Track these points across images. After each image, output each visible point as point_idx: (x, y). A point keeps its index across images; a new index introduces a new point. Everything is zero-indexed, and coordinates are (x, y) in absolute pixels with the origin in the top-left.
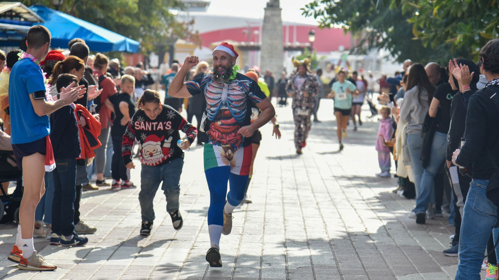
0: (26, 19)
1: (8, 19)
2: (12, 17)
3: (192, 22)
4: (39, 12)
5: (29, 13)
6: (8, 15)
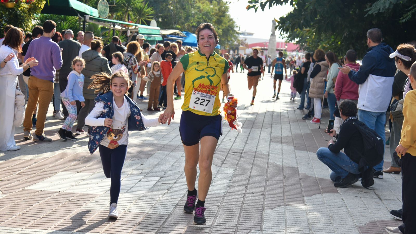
0: (181, 36)
1: (174, 35)
2: (175, 35)
3: (246, 40)
4: (186, 34)
5: (182, 34)
6: (174, 34)
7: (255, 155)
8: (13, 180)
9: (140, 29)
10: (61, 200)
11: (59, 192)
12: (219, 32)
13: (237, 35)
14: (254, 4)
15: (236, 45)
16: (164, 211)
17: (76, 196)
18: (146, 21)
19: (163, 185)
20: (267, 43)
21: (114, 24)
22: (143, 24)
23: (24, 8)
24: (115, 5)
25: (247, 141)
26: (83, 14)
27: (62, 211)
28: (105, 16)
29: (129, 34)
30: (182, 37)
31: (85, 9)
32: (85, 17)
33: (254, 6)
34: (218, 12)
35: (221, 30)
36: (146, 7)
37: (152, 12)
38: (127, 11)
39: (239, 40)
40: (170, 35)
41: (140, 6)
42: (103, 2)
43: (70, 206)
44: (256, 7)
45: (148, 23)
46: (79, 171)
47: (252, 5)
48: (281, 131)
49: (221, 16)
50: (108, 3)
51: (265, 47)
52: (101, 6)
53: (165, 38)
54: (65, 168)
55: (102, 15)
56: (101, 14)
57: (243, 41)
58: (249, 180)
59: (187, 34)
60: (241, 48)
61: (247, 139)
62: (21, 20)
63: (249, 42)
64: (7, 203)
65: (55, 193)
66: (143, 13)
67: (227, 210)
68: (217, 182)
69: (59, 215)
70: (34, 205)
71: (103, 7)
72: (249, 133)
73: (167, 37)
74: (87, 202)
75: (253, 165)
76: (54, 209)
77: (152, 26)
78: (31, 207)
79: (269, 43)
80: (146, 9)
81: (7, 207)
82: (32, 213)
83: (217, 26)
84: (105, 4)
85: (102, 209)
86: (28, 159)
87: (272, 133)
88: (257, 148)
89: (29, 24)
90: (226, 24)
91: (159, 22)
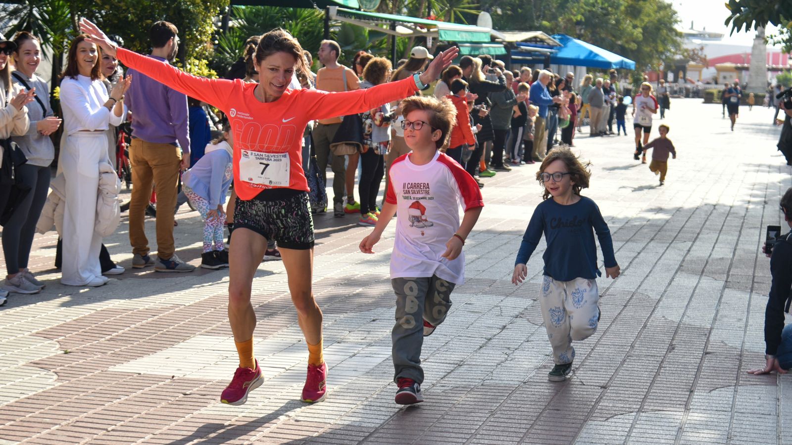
0: (548, 44)
1: (533, 44)
2: (536, 41)
3: (702, 49)
4: (561, 40)
5: (549, 39)
6: (534, 41)
7: (629, 301)
8: (92, 353)
9: (442, 33)
10: (167, 394)
11: (173, 377)
12: (635, 34)
13: (678, 39)
15: (680, 61)
16: (370, 420)
17: (203, 386)
18: (465, 15)
20: (748, 55)
21: (393, 24)
22: (458, 21)
26: (324, 5)
27: (158, 417)
28: (372, 6)
29: (429, 44)
30: (551, 47)
32: (327, 11)
35: (640, 30)
39: (686, 50)
40: (524, 43)
43: (181, 407)
45: (473, 20)
48: (714, 247)
51: (744, 63)
53: (512, 50)
54: (210, 328)
55: (366, 6)
56: (364, 2)
57: (696, 52)
58: (589, 355)
59: (565, 41)
60: (693, 66)
61: (629, 266)
62: (187, 21)
63: (710, 54)
64: (55, 399)
65: (162, 378)
67: (506, 421)
68: (517, 360)
69: (147, 425)
70: (107, 404)
72: (639, 253)
73: (516, 48)
75: (613, 322)
76: (144, 412)
77: (481, 26)
78: (99, 409)
79: (752, 54)
81: (51, 407)
82: (95, 421)
83: (631, 21)
85: (241, 415)
86: (141, 308)
87: (691, 253)
88: (640, 286)
89: (208, 28)
90: (649, 15)
91: (498, 15)
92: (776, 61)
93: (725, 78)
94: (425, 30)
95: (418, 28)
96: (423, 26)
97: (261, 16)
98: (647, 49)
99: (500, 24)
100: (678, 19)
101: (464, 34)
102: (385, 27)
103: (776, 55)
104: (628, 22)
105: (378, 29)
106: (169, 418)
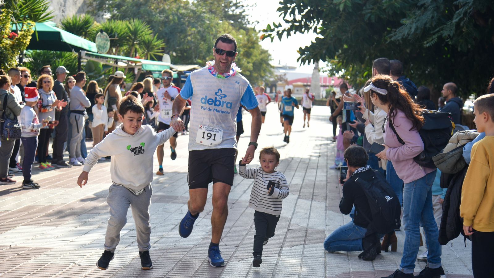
3: (285, 75)
9: (144, 66)
10: (9, 254)
11: (10, 246)
12: (249, 66)
13: (272, 69)
14: (269, 33)
15: (273, 81)
17: (27, 250)
18: (156, 56)
19: (130, 238)
21: (116, 61)
22: (152, 59)
23: (7, 44)
24: (116, 38)
25: (247, 189)
26: (78, 49)
27: (6, 265)
28: (105, 51)
29: (136, 72)
31: (82, 44)
32: (80, 54)
33: (270, 35)
34: (246, 42)
35: (251, 64)
36: (155, 40)
37: (163, 45)
38: (133, 45)
39: (277, 76)
40: (188, 72)
41: (148, 39)
42: (102, 36)
43: (17, 260)
44: (272, 36)
45: (160, 59)
46: (42, 225)
47: (267, 34)
48: (292, 179)
49: (250, 48)
50: (108, 37)
51: (308, 83)
52: (100, 40)
53: (182, 76)
54: (27, 222)
55: (101, 51)
56: (100, 49)
57: (282, 76)
58: (229, 232)
60: (280, 84)
62: (2, 58)
63: (289, 78)
65: (4, 247)
66: (151, 46)
71: (102, 41)
73: (184, 74)
74: (37, 256)
77: (165, 62)
79: (312, 78)
80: (156, 42)
83: (246, 60)
84: (105, 37)
85: (49, 263)
89: (14, 63)
90: (256, 56)
91: (173, 56)
92: (325, 82)
93: (298, 90)
94: (134, 64)
95: (130, 63)
96: (132, 62)
97: (42, 56)
98: (255, 75)
99: (174, 61)
100: (272, 58)
101: (156, 67)
102: (111, 62)
103: (325, 79)
104: (245, 60)
105: (108, 63)
106: (11, 265)
